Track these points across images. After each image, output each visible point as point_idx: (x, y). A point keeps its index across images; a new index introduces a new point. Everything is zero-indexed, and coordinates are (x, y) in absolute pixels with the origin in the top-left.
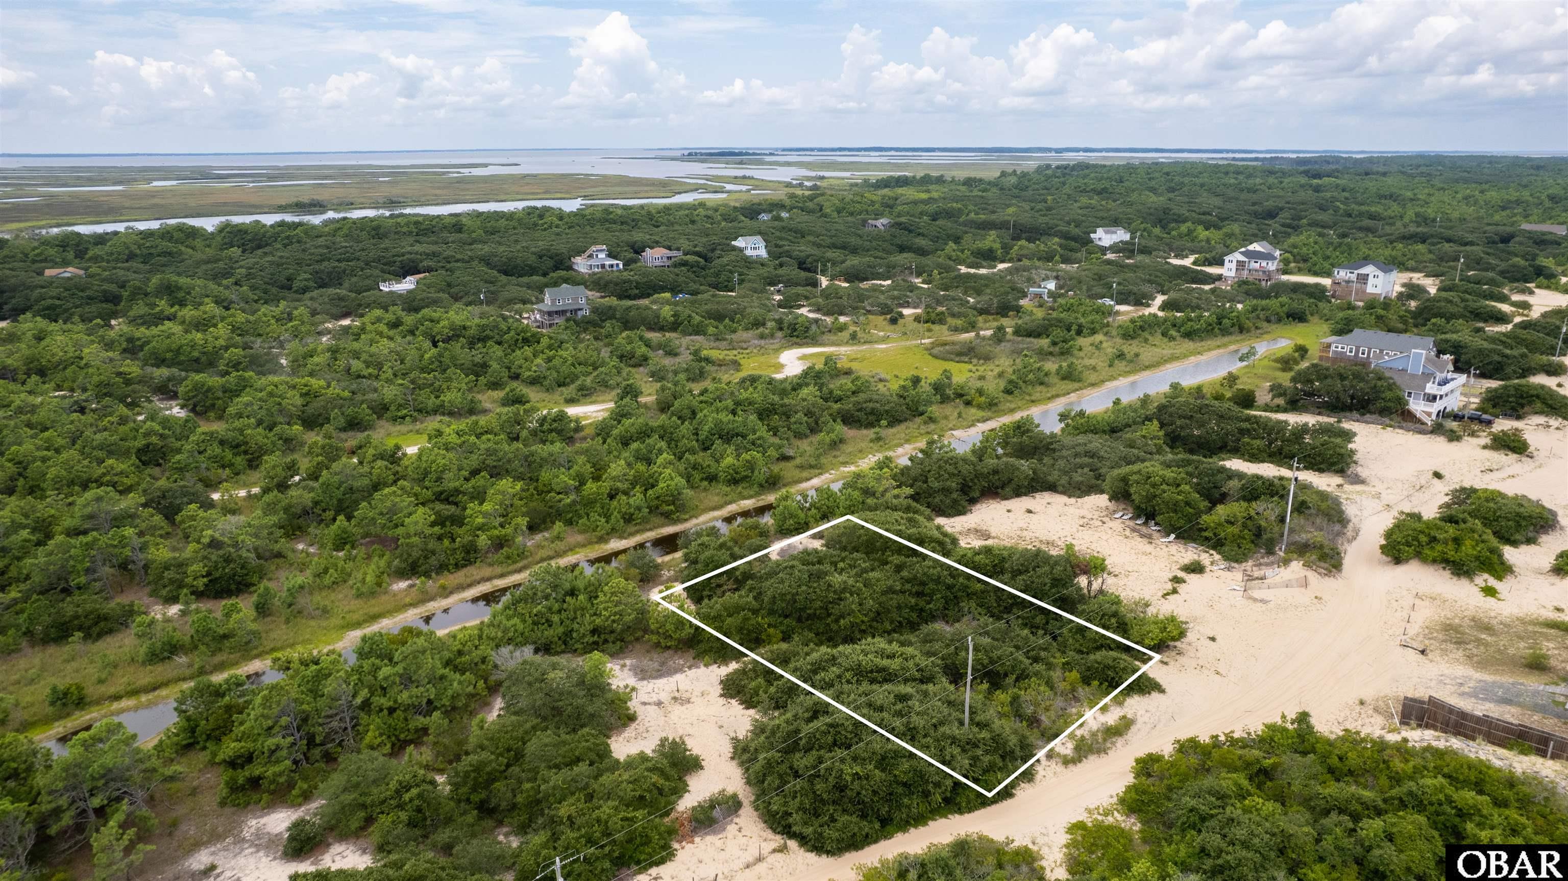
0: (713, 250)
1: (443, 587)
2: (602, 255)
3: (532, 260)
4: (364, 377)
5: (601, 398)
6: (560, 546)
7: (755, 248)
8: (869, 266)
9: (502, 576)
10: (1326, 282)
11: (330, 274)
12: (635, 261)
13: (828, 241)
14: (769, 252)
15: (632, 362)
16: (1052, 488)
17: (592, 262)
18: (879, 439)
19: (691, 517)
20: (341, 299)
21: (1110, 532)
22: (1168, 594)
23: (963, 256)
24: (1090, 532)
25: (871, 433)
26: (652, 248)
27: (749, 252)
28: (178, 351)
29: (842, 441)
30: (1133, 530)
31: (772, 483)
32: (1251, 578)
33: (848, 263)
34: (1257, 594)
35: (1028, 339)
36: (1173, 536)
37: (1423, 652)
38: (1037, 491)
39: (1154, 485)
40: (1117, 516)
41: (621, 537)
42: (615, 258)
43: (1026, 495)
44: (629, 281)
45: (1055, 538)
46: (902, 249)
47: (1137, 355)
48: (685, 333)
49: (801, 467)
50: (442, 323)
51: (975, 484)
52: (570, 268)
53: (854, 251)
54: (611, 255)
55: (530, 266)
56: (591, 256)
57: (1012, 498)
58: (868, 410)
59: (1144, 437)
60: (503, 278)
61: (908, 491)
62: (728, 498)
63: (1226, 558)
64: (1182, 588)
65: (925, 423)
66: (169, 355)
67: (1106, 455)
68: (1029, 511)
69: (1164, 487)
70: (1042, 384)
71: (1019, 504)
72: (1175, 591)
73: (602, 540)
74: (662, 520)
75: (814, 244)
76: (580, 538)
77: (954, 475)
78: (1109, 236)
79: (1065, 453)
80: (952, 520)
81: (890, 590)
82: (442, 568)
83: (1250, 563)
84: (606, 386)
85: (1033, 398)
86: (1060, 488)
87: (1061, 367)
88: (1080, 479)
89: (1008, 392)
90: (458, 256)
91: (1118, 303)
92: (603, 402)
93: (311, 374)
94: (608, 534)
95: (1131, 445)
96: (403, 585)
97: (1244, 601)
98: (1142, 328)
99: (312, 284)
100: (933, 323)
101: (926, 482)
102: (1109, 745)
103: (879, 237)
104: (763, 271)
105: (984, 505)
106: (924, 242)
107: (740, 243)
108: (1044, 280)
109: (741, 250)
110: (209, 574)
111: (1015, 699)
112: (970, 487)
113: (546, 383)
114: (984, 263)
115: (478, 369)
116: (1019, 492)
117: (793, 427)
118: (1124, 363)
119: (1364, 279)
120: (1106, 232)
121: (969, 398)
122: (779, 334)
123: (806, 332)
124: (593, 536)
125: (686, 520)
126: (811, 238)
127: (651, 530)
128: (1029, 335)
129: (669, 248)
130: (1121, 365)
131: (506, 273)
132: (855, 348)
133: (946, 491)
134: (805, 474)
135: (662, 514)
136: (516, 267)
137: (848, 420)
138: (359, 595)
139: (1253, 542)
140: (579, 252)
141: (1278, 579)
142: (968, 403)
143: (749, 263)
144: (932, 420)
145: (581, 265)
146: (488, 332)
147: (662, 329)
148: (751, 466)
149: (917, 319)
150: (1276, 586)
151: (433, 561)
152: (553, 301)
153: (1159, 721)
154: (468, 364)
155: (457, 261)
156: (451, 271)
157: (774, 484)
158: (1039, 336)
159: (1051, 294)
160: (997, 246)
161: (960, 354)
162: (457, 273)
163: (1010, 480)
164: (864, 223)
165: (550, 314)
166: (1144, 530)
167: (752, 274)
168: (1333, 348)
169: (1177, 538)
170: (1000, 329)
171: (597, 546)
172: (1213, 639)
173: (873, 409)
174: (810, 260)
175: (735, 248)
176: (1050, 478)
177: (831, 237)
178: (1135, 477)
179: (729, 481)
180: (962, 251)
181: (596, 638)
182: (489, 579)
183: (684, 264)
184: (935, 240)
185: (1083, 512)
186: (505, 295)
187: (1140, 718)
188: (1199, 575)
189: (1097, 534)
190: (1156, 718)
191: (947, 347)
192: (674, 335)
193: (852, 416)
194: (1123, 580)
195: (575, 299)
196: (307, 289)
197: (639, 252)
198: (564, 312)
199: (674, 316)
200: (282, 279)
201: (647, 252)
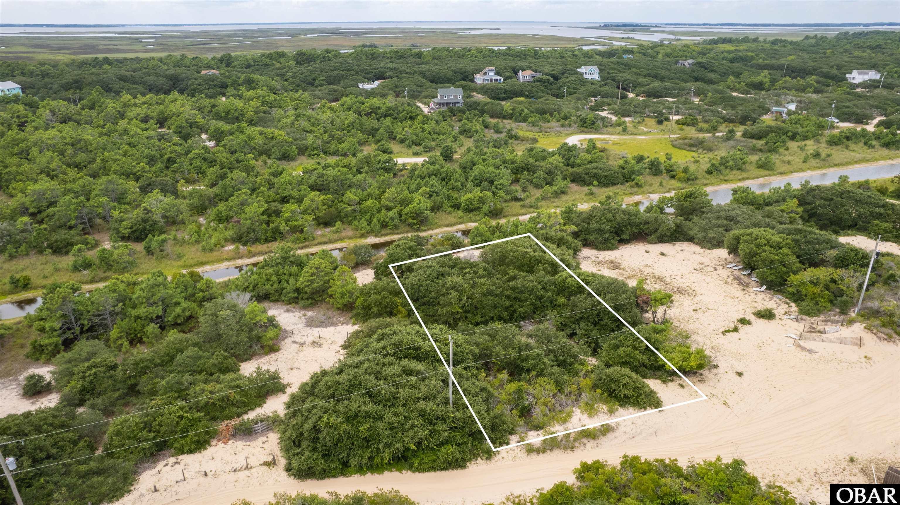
0: (563, 74)
1: (250, 252)
2: (492, 73)
3: (450, 74)
4: (307, 132)
6: (336, 236)
7: (591, 74)
8: (665, 89)
11: (335, 77)
12: (510, 78)
13: (646, 72)
14: (601, 76)
15: (469, 135)
16: (691, 239)
17: (486, 77)
18: (591, 194)
19: (429, 229)
20: (335, 91)
21: (715, 276)
22: (728, 331)
23: (738, 86)
24: (699, 275)
25: (586, 189)
26: (523, 70)
27: (585, 76)
28: (228, 113)
29: (563, 193)
30: (736, 278)
31: (495, 214)
32: (812, 330)
33: (651, 85)
34: (807, 344)
35: (750, 140)
36: (764, 287)
38: (679, 240)
39: (758, 246)
40: (729, 266)
41: (376, 236)
42: (500, 76)
43: (668, 242)
44: (501, 89)
45: (667, 275)
46: (697, 79)
47: (832, 156)
48: (516, 121)
49: (523, 206)
50: (366, 105)
51: (627, 229)
52: (473, 81)
53: (662, 79)
54: (498, 73)
55: (447, 78)
56: (485, 73)
57: (656, 243)
59: (782, 211)
60: (428, 84)
61: (574, 228)
62: (461, 220)
63: (802, 312)
64: (744, 329)
65: (632, 187)
66: (223, 114)
67: (743, 221)
68: (662, 254)
69: (767, 248)
70: (739, 169)
71: (657, 248)
72: (736, 330)
73: (363, 236)
74: (407, 228)
75: (636, 73)
76: (350, 233)
77: (611, 221)
78: (861, 76)
79: (709, 215)
80: (601, 252)
81: (490, 293)
82: (257, 240)
83: (822, 317)
85: (726, 178)
86: (696, 241)
87: (760, 159)
88: (713, 235)
89: (709, 172)
90: (408, 71)
91: (842, 121)
93: (281, 128)
94: (368, 233)
95: (769, 216)
96: (231, 247)
97: (794, 348)
98: (848, 138)
99: (325, 83)
100: (688, 125)
101: (589, 223)
102: (577, 444)
103: (683, 71)
104: (590, 88)
105: (632, 246)
106: (713, 76)
107: (582, 70)
108: (789, 103)
109: (582, 74)
110: (131, 228)
111: (519, 391)
112: (622, 231)
113: (407, 142)
114: (752, 92)
115: (373, 132)
116: (661, 240)
117: (535, 180)
118: (818, 160)
120: (860, 74)
121: (674, 173)
122: (575, 125)
124: (358, 233)
125: (425, 231)
126: (634, 70)
127: (397, 234)
128: (752, 137)
129: (536, 71)
130: (813, 162)
131: (432, 81)
132: (624, 137)
133: (601, 231)
134: (523, 211)
135: (409, 225)
136: (439, 78)
137: (576, 179)
138: (204, 250)
139: (831, 301)
140: (479, 71)
141: (836, 335)
142: (673, 177)
143: (583, 82)
144: (638, 185)
145: (479, 79)
146: (391, 111)
147: (504, 118)
148: (482, 201)
149: (678, 122)
150: (831, 341)
151: (252, 235)
152: (442, 97)
153: (640, 433)
154: (369, 128)
155: (407, 73)
156: (401, 78)
157: (497, 215)
158: (760, 138)
159: (790, 113)
160: (767, 80)
161: (691, 145)
162: (403, 80)
163: (656, 230)
164: (676, 63)
165: (440, 104)
166: (746, 279)
167: (582, 89)
169: (768, 289)
170: (731, 132)
171: (359, 240)
172: (740, 374)
173: (595, 173)
174: (627, 83)
175: (577, 73)
176: (691, 233)
178: (746, 238)
179: (466, 209)
180: (739, 83)
181: (296, 295)
183: (540, 80)
184: (722, 75)
185: (703, 260)
186: (425, 93)
187: (622, 429)
188: (766, 321)
189: (704, 278)
190: (639, 431)
191: (686, 141)
192: (509, 121)
193: (580, 177)
194: (699, 315)
195: (456, 96)
196: (321, 85)
197: (516, 73)
198: (447, 104)
199: (513, 110)
200: (310, 79)
201: (521, 73)
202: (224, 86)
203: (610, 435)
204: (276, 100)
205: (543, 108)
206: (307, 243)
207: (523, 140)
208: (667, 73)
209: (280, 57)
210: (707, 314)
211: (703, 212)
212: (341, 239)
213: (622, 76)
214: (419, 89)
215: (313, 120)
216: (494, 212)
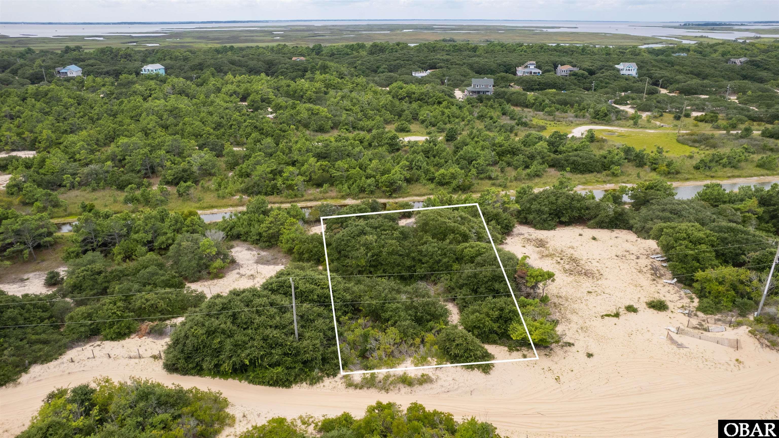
0: (601, 69)
2: (532, 67)
3: (494, 66)
7: (629, 70)
11: (395, 66)
12: (548, 71)
13: (689, 69)
14: (638, 73)
15: (484, 120)
16: (630, 228)
17: (527, 70)
20: (391, 77)
21: (633, 263)
22: (608, 315)
26: (562, 65)
27: (622, 72)
28: (295, 92)
29: (538, 176)
30: (653, 269)
33: (689, 82)
34: (682, 339)
36: (675, 280)
39: (676, 239)
41: (354, 198)
42: (540, 69)
43: (607, 228)
44: (535, 81)
45: (585, 258)
46: (744, 78)
48: (536, 110)
51: (568, 213)
52: (515, 74)
53: (704, 77)
54: (538, 67)
55: (491, 70)
56: (526, 67)
57: (595, 228)
59: (738, 209)
61: (518, 207)
64: (625, 316)
65: (607, 175)
66: (291, 93)
68: (594, 239)
69: (685, 242)
70: (733, 167)
71: (588, 232)
72: (617, 315)
73: (343, 197)
74: (381, 195)
76: (333, 194)
77: (553, 203)
83: (718, 316)
86: (634, 230)
89: (697, 168)
90: (458, 62)
95: (721, 213)
99: (386, 70)
100: (706, 122)
101: (532, 204)
102: (392, 388)
103: (731, 69)
104: (623, 83)
105: (572, 228)
106: (765, 75)
107: (620, 66)
109: (618, 70)
112: (562, 213)
113: (426, 123)
115: (400, 113)
116: (601, 225)
121: (659, 166)
122: (590, 116)
124: (340, 195)
126: (677, 67)
128: (771, 136)
129: (574, 66)
136: (483, 69)
137: (555, 165)
138: (219, 197)
139: (733, 302)
140: (520, 64)
141: (719, 335)
142: (654, 169)
143: (617, 76)
144: (614, 175)
145: (520, 71)
146: (424, 96)
147: (527, 106)
148: (454, 176)
149: (696, 119)
151: (256, 189)
152: (474, 86)
153: (457, 389)
155: (456, 64)
156: (449, 69)
162: (451, 70)
164: (728, 60)
165: (472, 92)
166: (663, 271)
167: (614, 84)
169: (679, 282)
170: (749, 130)
171: (339, 200)
172: (590, 355)
173: (574, 161)
174: (663, 79)
177: (693, 67)
178: (668, 230)
179: (439, 182)
181: (258, 238)
183: (575, 74)
187: (440, 382)
188: (655, 312)
189: (620, 264)
190: (456, 387)
191: (693, 137)
192: (529, 110)
193: (559, 163)
194: (591, 298)
195: (487, 86)
196: (383, 72)
197: (556, 67)
198: (479, 92)
199: (535, 100)
200: (375, 67)
201: (560, 68)
202: (305, 71)
203: (426, 386)
204: (338, 83)
205: (565, 100)
206: (296, 199)
207: (530, 127)
208: (713, 71)
209: (360, 48)
210: (599, 297)
211: (652, 203)
212: (325, 199)
213: (657, 73)
214: (463, 78)
215: (354, 100)
216: (461, 187)
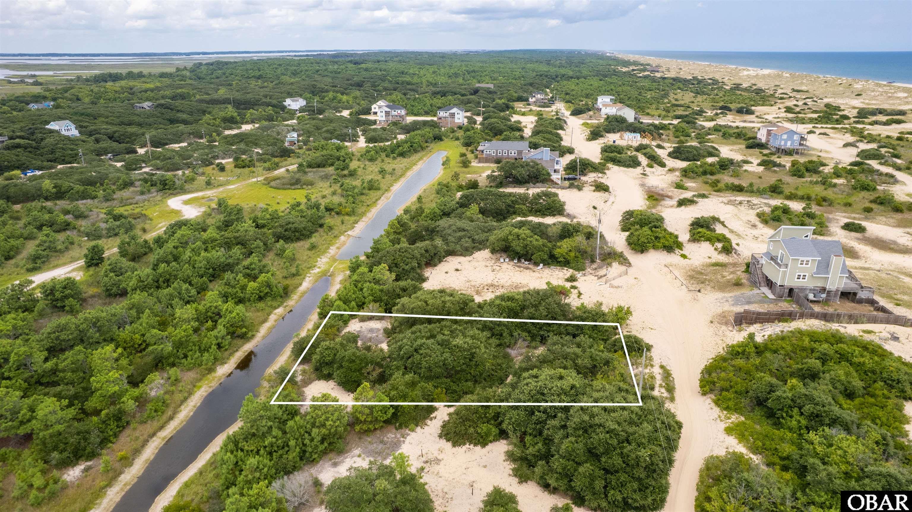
0: (34, 134)
1: (125, 458)
5: (60, 262)
6: (184, 386)
7: (68, 130)
9: (161, 428)
10: (435, 119)
13: (119, 120)
14: (81, 132)
19: (256, 333)
24: (500, 273)
25: (306, 244)
29: (294, 253)
30: (518, 267)
31: (287, 293)
32: (600, 277)
35: (322, 169)
36: (541, 265)
37: (699, 291)
39: (524, 239)
40: (501, 260)
47: (394, 170)
58: (293, 229)
59: (473, 214)
63: (577, 270)
68: (456, 270)
69: (529, 239)
75: (110, 123)
76: (191, 375)
78: (294, 103)
82: (104, 442)
84: (56, 251)
87: (360, 183)
88: (465, 245)
91: (342, 142)
92: (64, 264)
94: (213, 364)
96: (76, 472)
97: (613, 289)
100: (249, 167)
102: (674, 382)
103: (152, 115)
105: (430, 272)
107: (53, 126)
108: (287, 132)
109: (58, 132)
112: (420, 264)
114: (233, 126)
116: (440, 261)
118: (388, 175)
119: (453, 115)
120: (293, 101)
121: (337, 210)
122: (153, 189)
123: (174, 185)
125: (254, 336)
128: (318, 166)
132: (216, 190)
133: (413, 269)
139: (582, 258)
142: (339, 214)
144: (331, 228)
148: (267, 284)
149: (236, 166)
150: (616, 278)
158: (324, 166)
159: (300, 140)
161: (292, 185)
163: (435, 254)
164: (134, 106)
166: (523, 265)
168: (485, 152)
169: (544, 265)
170: (301, 165)
174: (117, 134)
176: (450, 248)
177: (118, 117)
178: (511, 237)
179: (257, 299)
180: (215, 119)
182: (154, 434)
183: (15, 146)
184: (191, 113)
185: (482, 263)
187: (666, 365)
188: (578, 282)
191: (280, 181)
193: (286, 235)
199: (55, 187)
206: (171, 409)
207: (134, 219)
212: (195, 386)
216: (285, 291)
